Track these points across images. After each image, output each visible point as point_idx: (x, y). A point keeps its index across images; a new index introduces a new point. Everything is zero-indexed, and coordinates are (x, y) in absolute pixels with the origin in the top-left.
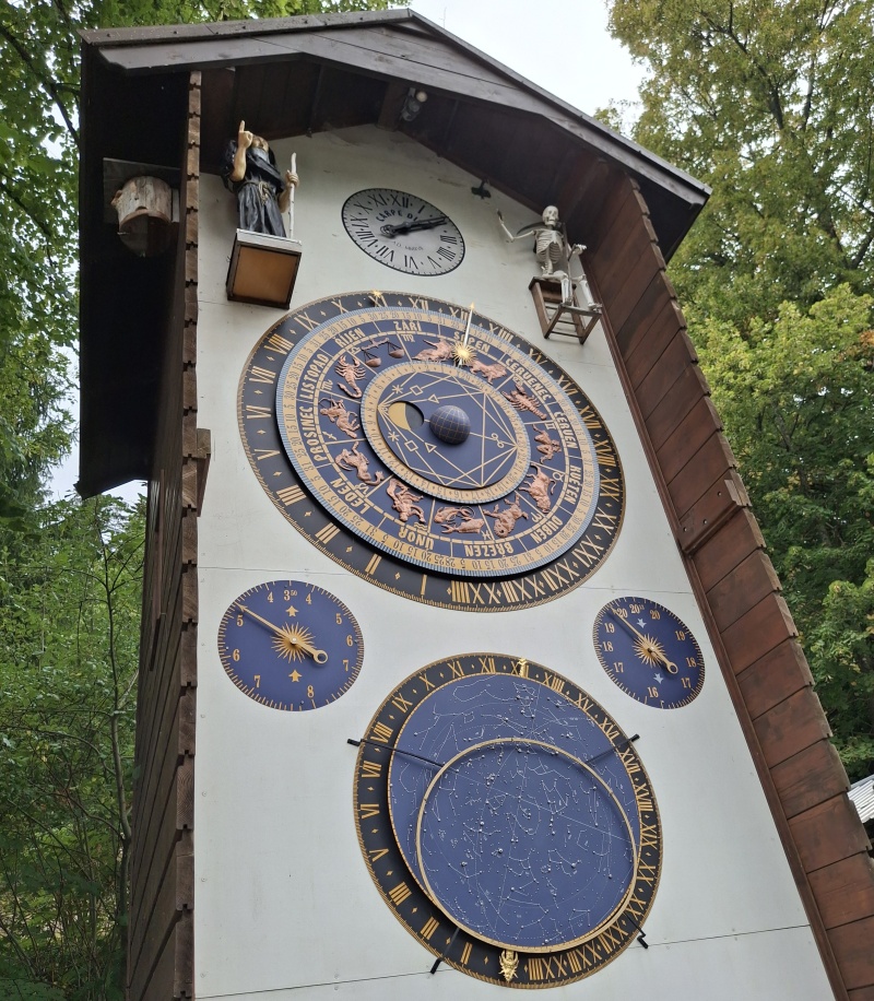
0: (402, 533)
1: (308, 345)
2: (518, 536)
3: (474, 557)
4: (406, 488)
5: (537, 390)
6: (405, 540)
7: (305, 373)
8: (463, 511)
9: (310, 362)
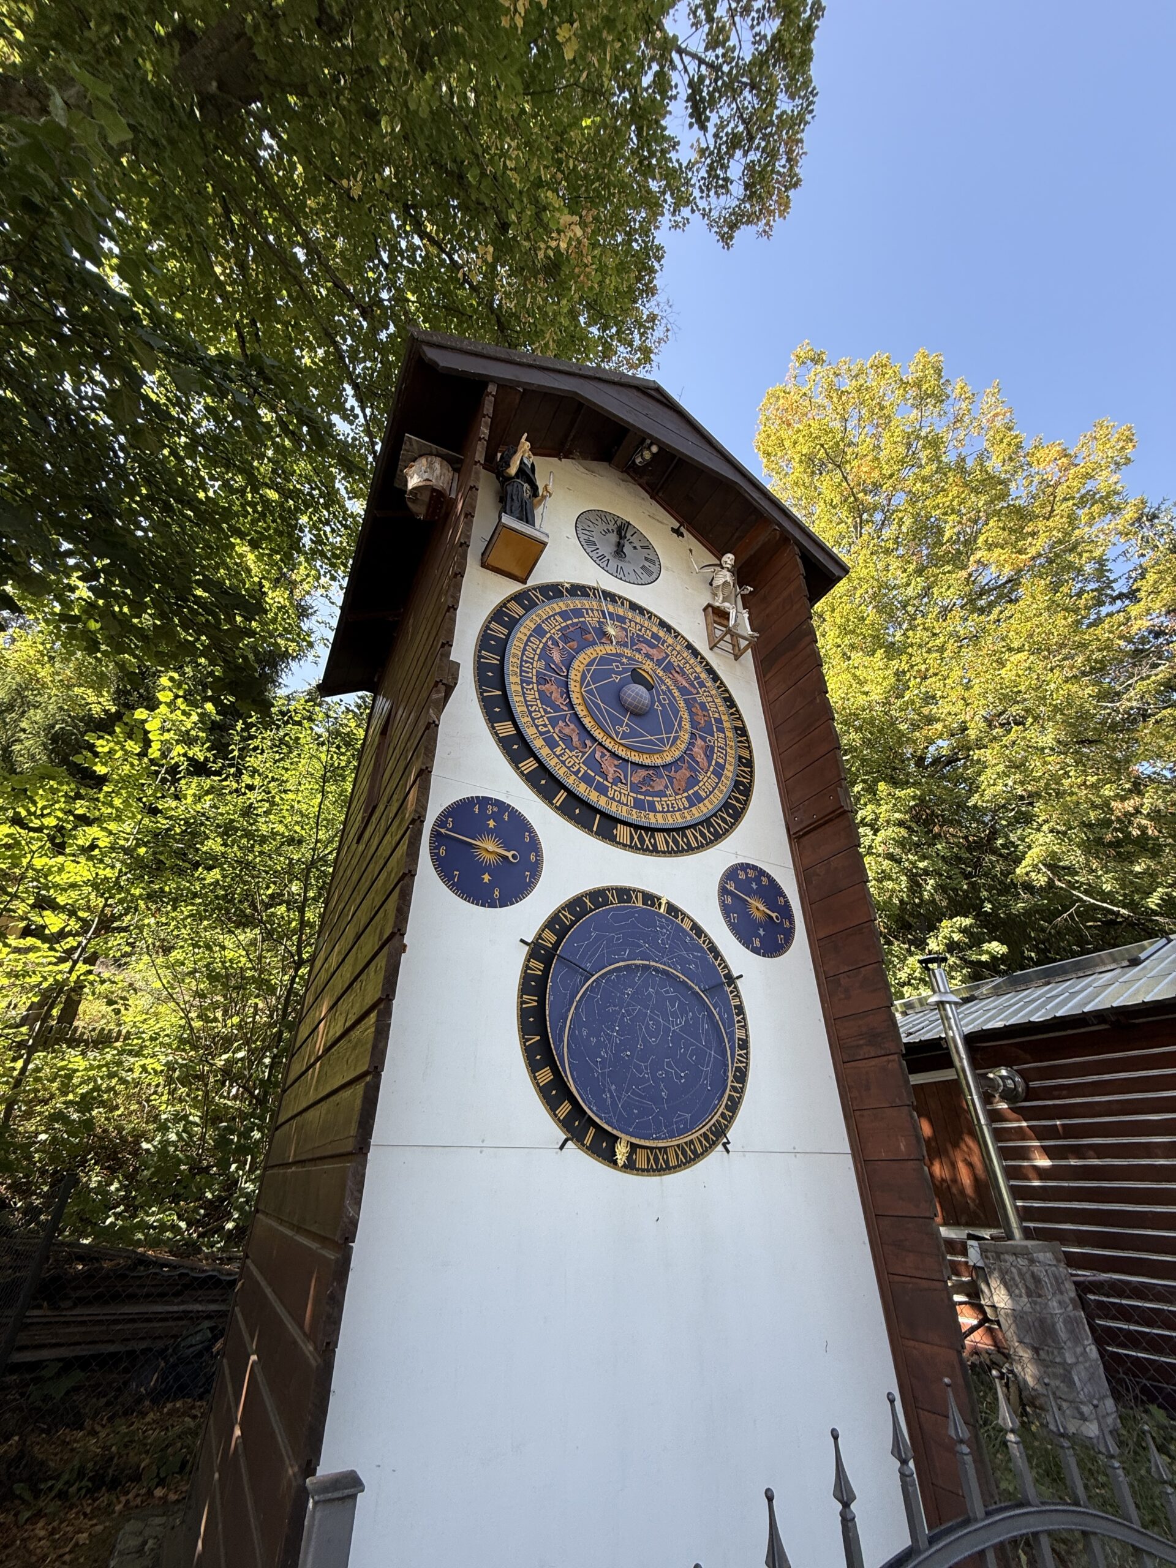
0: (610, 793)
1: (522, 629)
2: (691, 792)
3: (663, 812)
4: (608, 754)
5: (688, 670)
6: (613, 799)
7: (523, 654)
8: (651, 772)
9: (526, 644)
